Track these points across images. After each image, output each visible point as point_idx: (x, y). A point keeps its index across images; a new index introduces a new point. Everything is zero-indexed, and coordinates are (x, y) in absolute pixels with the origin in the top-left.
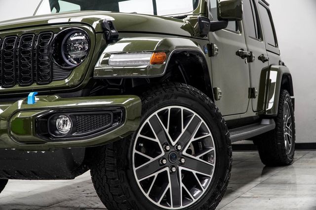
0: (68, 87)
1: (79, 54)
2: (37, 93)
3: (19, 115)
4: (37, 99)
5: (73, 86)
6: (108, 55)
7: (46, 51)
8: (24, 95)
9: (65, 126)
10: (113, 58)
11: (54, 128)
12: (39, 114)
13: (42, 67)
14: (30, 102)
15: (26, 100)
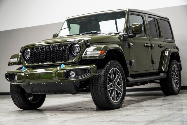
0: (74, 62)
1: (77, 51)
2: (64, 64)
3: (58, 72)
4: (64, 66)
5: (76, 62)
6: (86, 52)
7: (67, 50)
8: (60, 65)
9: (73, 74)
10: (88, 53)
11: (70, 75)
12: (65, 71)
13: (65, 56)
14: (62, 67)
15: (61, 67)
